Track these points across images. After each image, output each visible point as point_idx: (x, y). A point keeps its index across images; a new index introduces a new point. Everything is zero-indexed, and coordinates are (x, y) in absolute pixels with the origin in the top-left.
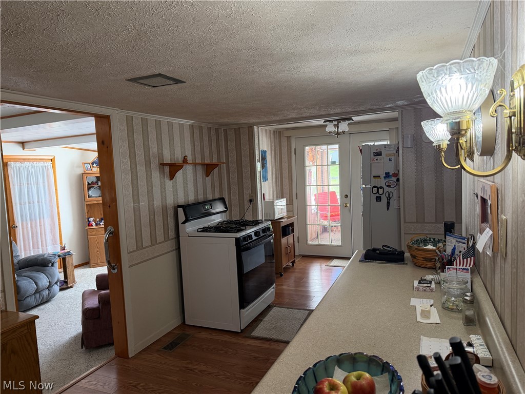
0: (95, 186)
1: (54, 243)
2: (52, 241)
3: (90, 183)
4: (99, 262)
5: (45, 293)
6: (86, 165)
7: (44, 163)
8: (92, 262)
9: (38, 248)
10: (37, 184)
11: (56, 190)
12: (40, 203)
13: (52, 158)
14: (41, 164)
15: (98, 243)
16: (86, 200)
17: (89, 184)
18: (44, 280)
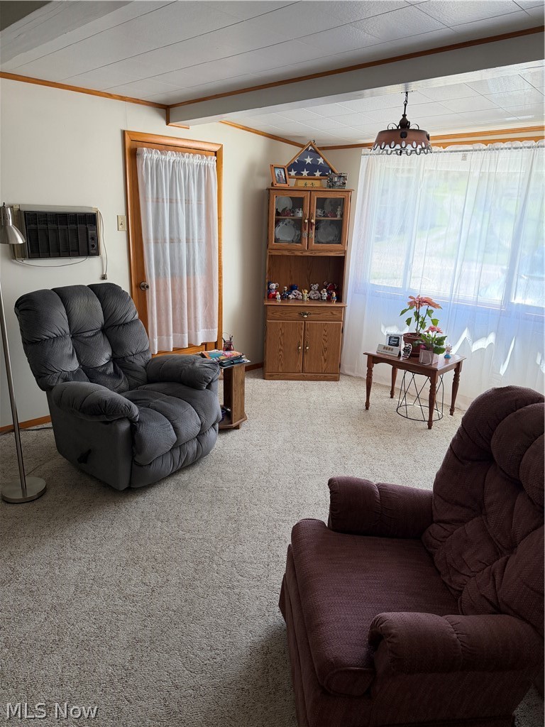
0: (288, 219)
1: (208, 325)
2: (206, 320)
3: (280, 211)
4: (280, 370)
5: (192, 448)
6: (277, 171)
7: (202, 158)
8: (269, 367)
9: (182, 332)
10: (188, 202)
11: (220, 218)
12: (191, 244)
13: (216, 148)
14: (196, 160)
15: (283, 334)
16: (270, 247)
17: (278, 214)
18: (191, 422)
